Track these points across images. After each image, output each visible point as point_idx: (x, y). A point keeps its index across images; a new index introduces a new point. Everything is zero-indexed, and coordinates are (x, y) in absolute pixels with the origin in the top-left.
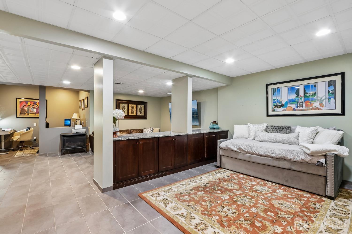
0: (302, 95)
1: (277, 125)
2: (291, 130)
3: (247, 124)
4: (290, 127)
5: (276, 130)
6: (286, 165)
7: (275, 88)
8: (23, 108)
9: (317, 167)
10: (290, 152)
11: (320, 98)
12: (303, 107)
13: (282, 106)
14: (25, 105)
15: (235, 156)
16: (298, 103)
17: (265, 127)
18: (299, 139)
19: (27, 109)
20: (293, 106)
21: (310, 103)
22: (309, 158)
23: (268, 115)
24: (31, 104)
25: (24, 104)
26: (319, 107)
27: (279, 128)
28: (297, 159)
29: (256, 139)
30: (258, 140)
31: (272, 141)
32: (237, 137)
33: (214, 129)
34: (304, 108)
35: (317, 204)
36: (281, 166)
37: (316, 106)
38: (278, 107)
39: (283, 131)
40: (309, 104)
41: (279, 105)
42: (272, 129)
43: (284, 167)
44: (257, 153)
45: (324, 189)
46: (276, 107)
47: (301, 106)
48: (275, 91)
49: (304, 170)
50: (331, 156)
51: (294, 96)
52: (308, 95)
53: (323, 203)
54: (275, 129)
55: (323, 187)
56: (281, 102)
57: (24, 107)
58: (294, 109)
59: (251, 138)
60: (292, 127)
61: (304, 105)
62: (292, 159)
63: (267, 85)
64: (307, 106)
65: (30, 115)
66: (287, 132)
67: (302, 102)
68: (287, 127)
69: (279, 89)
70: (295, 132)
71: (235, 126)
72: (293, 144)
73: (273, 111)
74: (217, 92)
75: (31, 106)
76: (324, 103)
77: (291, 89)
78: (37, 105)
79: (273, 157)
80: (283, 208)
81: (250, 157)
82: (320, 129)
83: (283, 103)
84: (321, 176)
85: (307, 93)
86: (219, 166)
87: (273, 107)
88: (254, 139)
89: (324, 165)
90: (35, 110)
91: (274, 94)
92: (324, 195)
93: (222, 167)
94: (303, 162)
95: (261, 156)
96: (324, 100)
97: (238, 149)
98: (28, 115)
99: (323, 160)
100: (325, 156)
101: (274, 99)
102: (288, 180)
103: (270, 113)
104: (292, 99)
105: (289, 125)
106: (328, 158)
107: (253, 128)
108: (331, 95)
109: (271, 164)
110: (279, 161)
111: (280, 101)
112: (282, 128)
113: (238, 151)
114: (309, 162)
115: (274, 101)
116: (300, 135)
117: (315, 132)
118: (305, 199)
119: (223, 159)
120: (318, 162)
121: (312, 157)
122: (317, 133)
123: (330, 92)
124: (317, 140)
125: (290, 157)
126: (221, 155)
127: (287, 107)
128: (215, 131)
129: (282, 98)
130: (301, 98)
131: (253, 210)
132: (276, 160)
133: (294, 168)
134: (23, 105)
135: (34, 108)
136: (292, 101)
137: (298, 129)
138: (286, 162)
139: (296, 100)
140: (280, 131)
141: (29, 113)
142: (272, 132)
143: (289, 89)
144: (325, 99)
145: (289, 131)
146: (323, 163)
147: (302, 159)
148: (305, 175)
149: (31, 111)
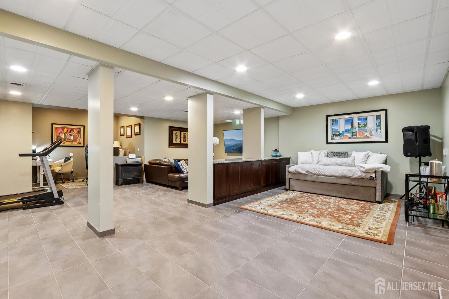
0: (356, 126)
1: (337, 152)
2: (348, 155)
3: (310, 151)
4: (347, 153)
5: (336, 156)
6: (347, 182)
7: (334, 119)
8: (59, 135)
9: (370, 181)
10: (349, 171)
11: (370, 128)
12: (356, 135)
13: (340, 135)
14: (61, 132)
15: (303, 178)
16: (353, 132)
17: (326, 153)
18: (355, 162)
19: (63, 136)
20: (349, 135)
21: (363, 132)
22: (364, 174)
23: (328, 143)
24: (67, 131)
25: (60, 130)
26: (369, 136)
27: (338, 154)
28: (355, 176)
29: (320, 163)
30: (321, 164)
31: (334, 164)
32: (301, 162)
33: (276, 156)
34: (358, 136)
35: (370, 206)
36: (343, 183)
37: (367, 135)
38: (336, 136)
39: (342, 156)
40: (361, 133)
41: (337, 134)
42: (332, 154)
43: (345, 183)
44: (323, 174)
45: (375, 197)
46: (335, 136)
47: (355, 135)
48: (334, 122)
49: (360, 184)
50: (379, 172)
51: (349, 127)
52: (360, 126)
53: (374, 205)
54: (335, 154)
55: (374, 195)
56: (339, 132)
57: (60, 133)
58: (350, 137)
59: (314, 163)
60: (349, 153)
61: (358, 134)
62: (351, 176)
63: (327, 116)
64: (360, 135)
65: (67, 144)
66: (345, 157)
67: (356, 132)
68: (344, 153)
69: (337, 120)
70: (352, 156)
71: (299, 153)
72: (350, 166)
73: (332, 139)
74: (278, 121)
75: (68, 132)
76: (373, 133)
77: (347, 121)
78: (74, 131)
79: (336, 176)
80: (348, 209)
81: (317, 178)
82: (371, 154)
83: (341, 132)
84: (372, 187)
85: (360, 125)
86: (288, 188)
87: (332, 135)
88: (317, 164)
89: (374, 178)
90: (72, 138)
91: (332, 124)
92: (375, 201)
93: (290, 189)
94: (360, 178)
95: (327, 176)
96: (372, 130)
97: (306, 172)
98: (65, 143)
99: (374, 175)
100: (375, 172)
101: (333, 129)
102: (348, 194)
103: (330, 141)
104: (348, 129)
105: (346, 151)
106: (377, 173)
107: (316, 154)
108: (378, 127)
109: (335, 182)
110: (341, 179)
111: (338, 130)
112: (341, 153)
113: (306, 173)
114: (364, 178)
115: (333, 130)
116: (356, 159)
117: (367, 156)
118: (363, 204)
119: (292, 182)
120: (370, 177)
121: (366, 174)
122: (369, 156)
123: (377, 124)
124: (368, 161)
125: (350, 175)
126: (289, 179)
127: (344, 136)
128: (278, 158)
129: (339, 128)
130: (355, 128)
131: (329, 210)
132: (339, 179)
133: (353, 183)
134: (59, 132)
135: (71, 135)
136: (348, 131)
137: (354, 154)
138: (347, 179)
139: (352, 130)
140: (339, 156)
141: (66, 141)
142: (332, 157)
143: (346, 121)
144: (374, 129)
145: (347, 156)
146: (373, 177)
147: (359, 176)
148: (361, 188)
149: (68, 139)
